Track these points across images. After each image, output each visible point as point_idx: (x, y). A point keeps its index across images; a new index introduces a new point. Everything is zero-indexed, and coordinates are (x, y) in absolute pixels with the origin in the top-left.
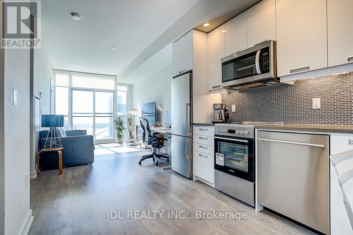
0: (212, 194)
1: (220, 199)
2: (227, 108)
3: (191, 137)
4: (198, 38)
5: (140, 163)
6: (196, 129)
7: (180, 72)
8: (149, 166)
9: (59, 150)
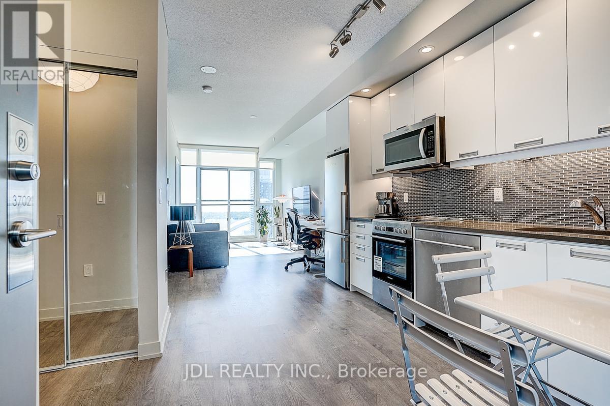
0: (368, 306)
1: (376, 313)
2: (395, 198)
3: (348, 235)
4: (357, 105)
5: (286, 268)
6: (353, 225)
7: (335, 151)
8: (299, 273)
9: (189, 247)
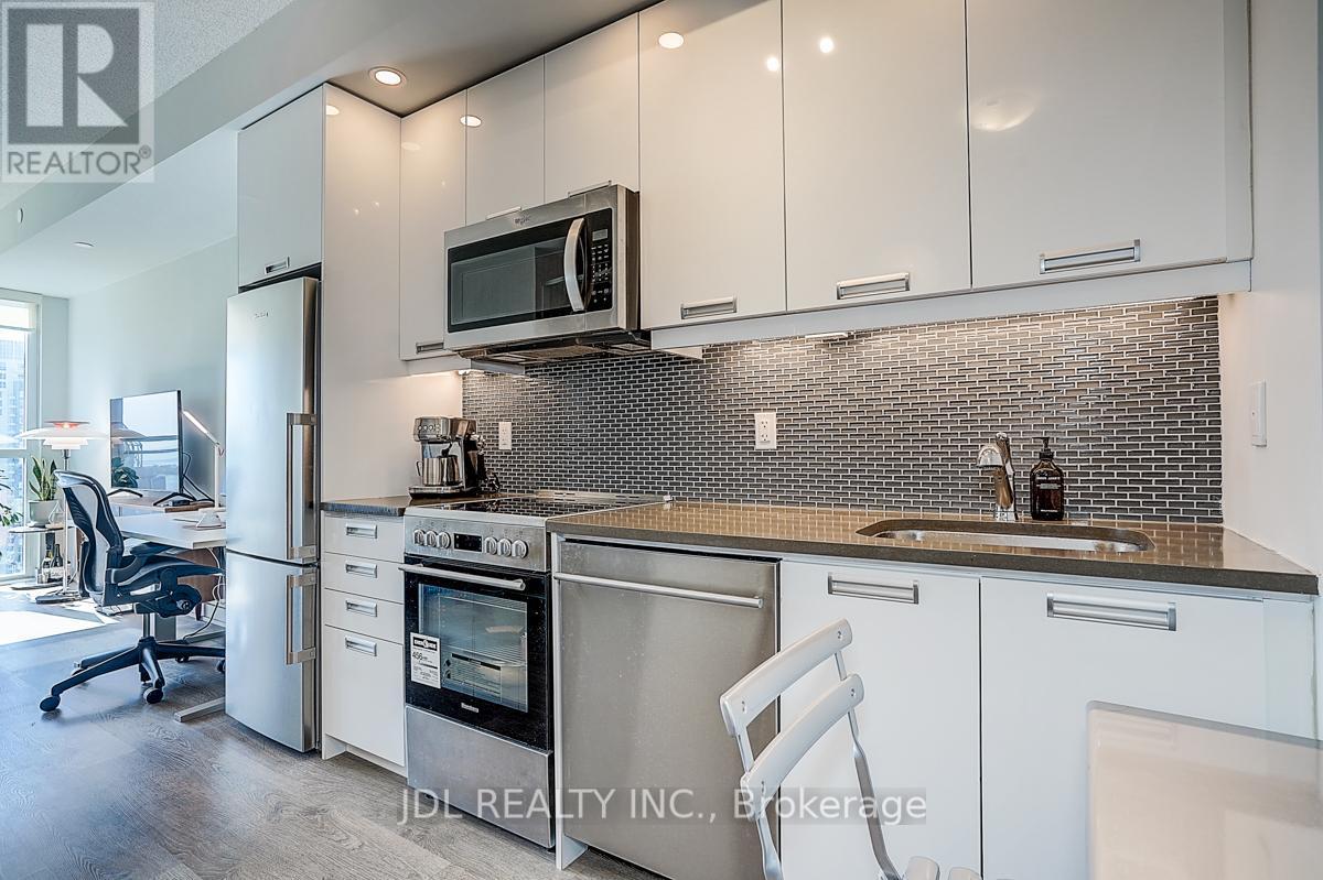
1: (420, 841)
2: (475, 437)
3: (315, 565)
5: (50, 705)
6: (332, 526)
7: (269, 269)
8: (114, 713)
